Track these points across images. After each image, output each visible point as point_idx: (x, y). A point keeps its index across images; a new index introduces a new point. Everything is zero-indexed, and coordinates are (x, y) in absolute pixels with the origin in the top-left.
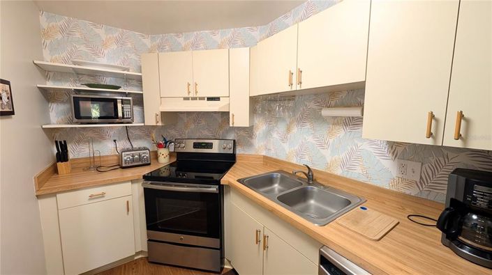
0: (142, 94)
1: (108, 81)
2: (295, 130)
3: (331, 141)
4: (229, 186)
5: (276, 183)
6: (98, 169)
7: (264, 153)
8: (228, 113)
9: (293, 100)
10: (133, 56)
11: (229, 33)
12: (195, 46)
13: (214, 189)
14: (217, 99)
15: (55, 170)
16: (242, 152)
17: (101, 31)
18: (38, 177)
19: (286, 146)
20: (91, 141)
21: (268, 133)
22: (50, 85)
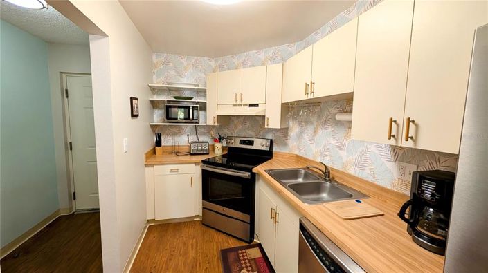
0: (206, 103)
1: (186, 94)
2: (320, 132)
3: (347, 143)
4: (259, 174)
5: (300, 177)
6: (177, 153)
7: (296, 152)
8: (264, 117)
9: (319, 106)
10: (203, 75)
11: (271, 51)
12: (245, 64)
13: (247, 175)
14: (257, 105)
15: (154, 152)
16: (278, 151)
17: (184, 60)
18: (147, 154)
19: (313, 146)
20: (174, 134)
21: (300, 135)
22: (155, 98)
